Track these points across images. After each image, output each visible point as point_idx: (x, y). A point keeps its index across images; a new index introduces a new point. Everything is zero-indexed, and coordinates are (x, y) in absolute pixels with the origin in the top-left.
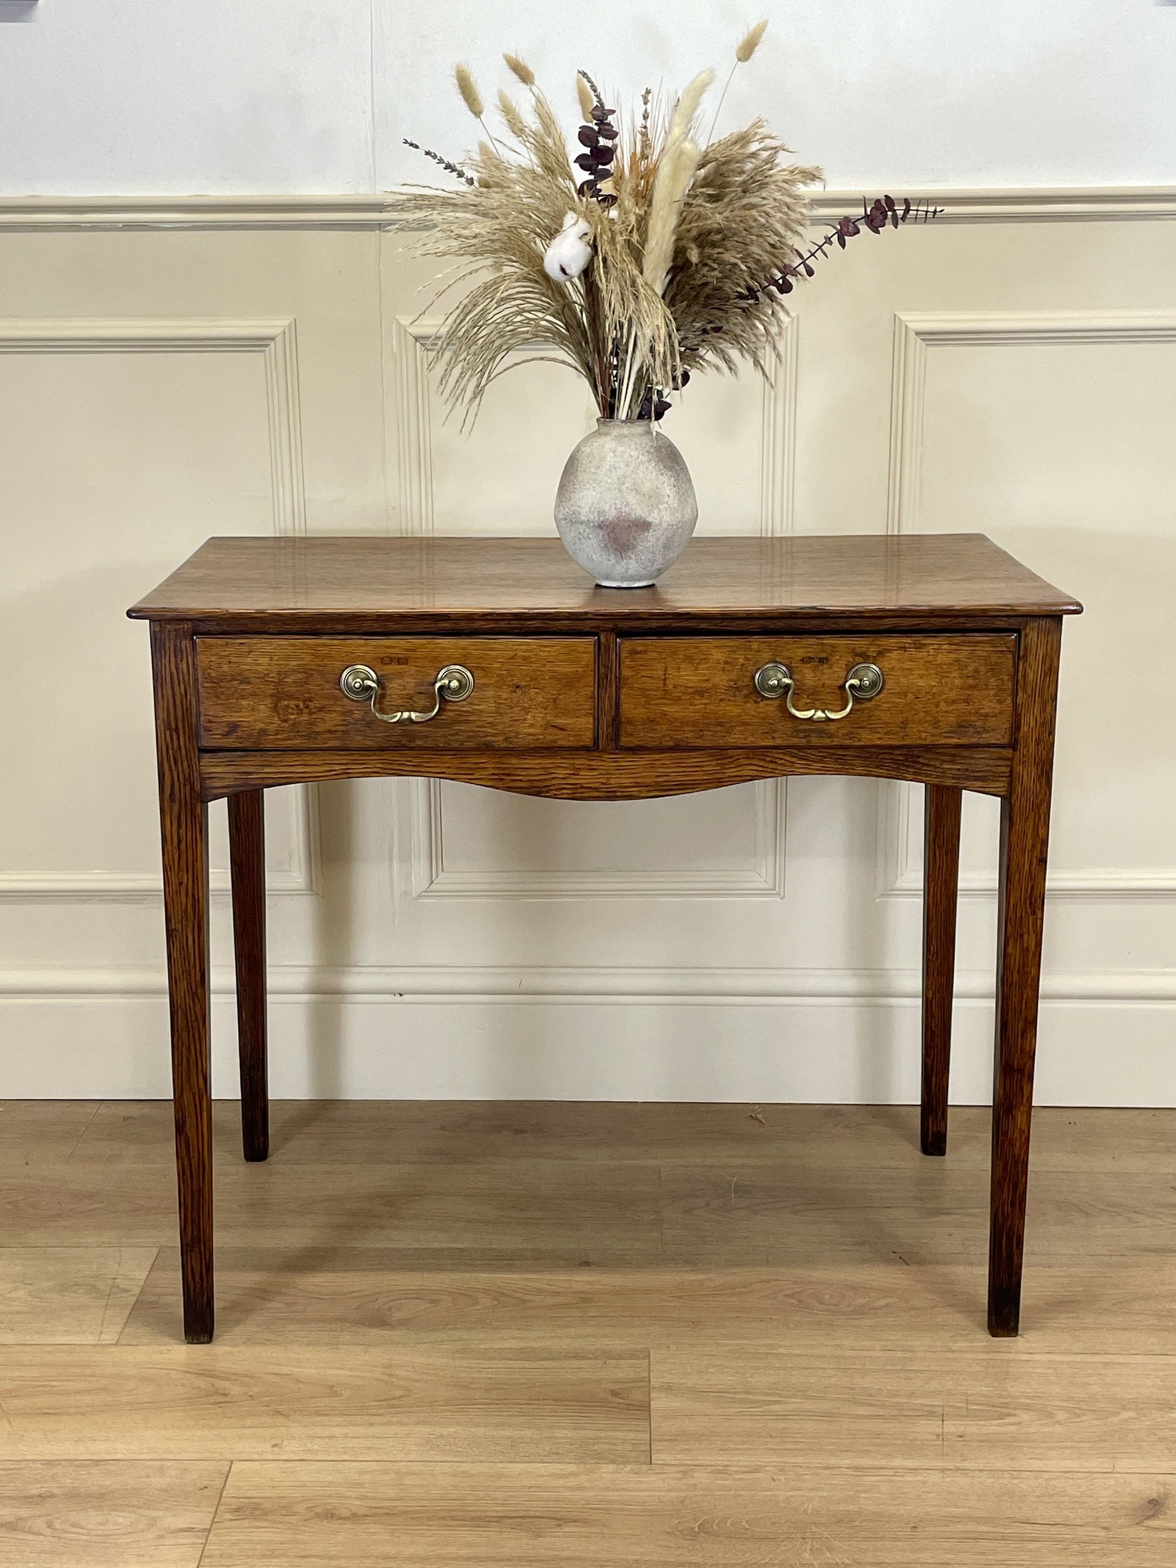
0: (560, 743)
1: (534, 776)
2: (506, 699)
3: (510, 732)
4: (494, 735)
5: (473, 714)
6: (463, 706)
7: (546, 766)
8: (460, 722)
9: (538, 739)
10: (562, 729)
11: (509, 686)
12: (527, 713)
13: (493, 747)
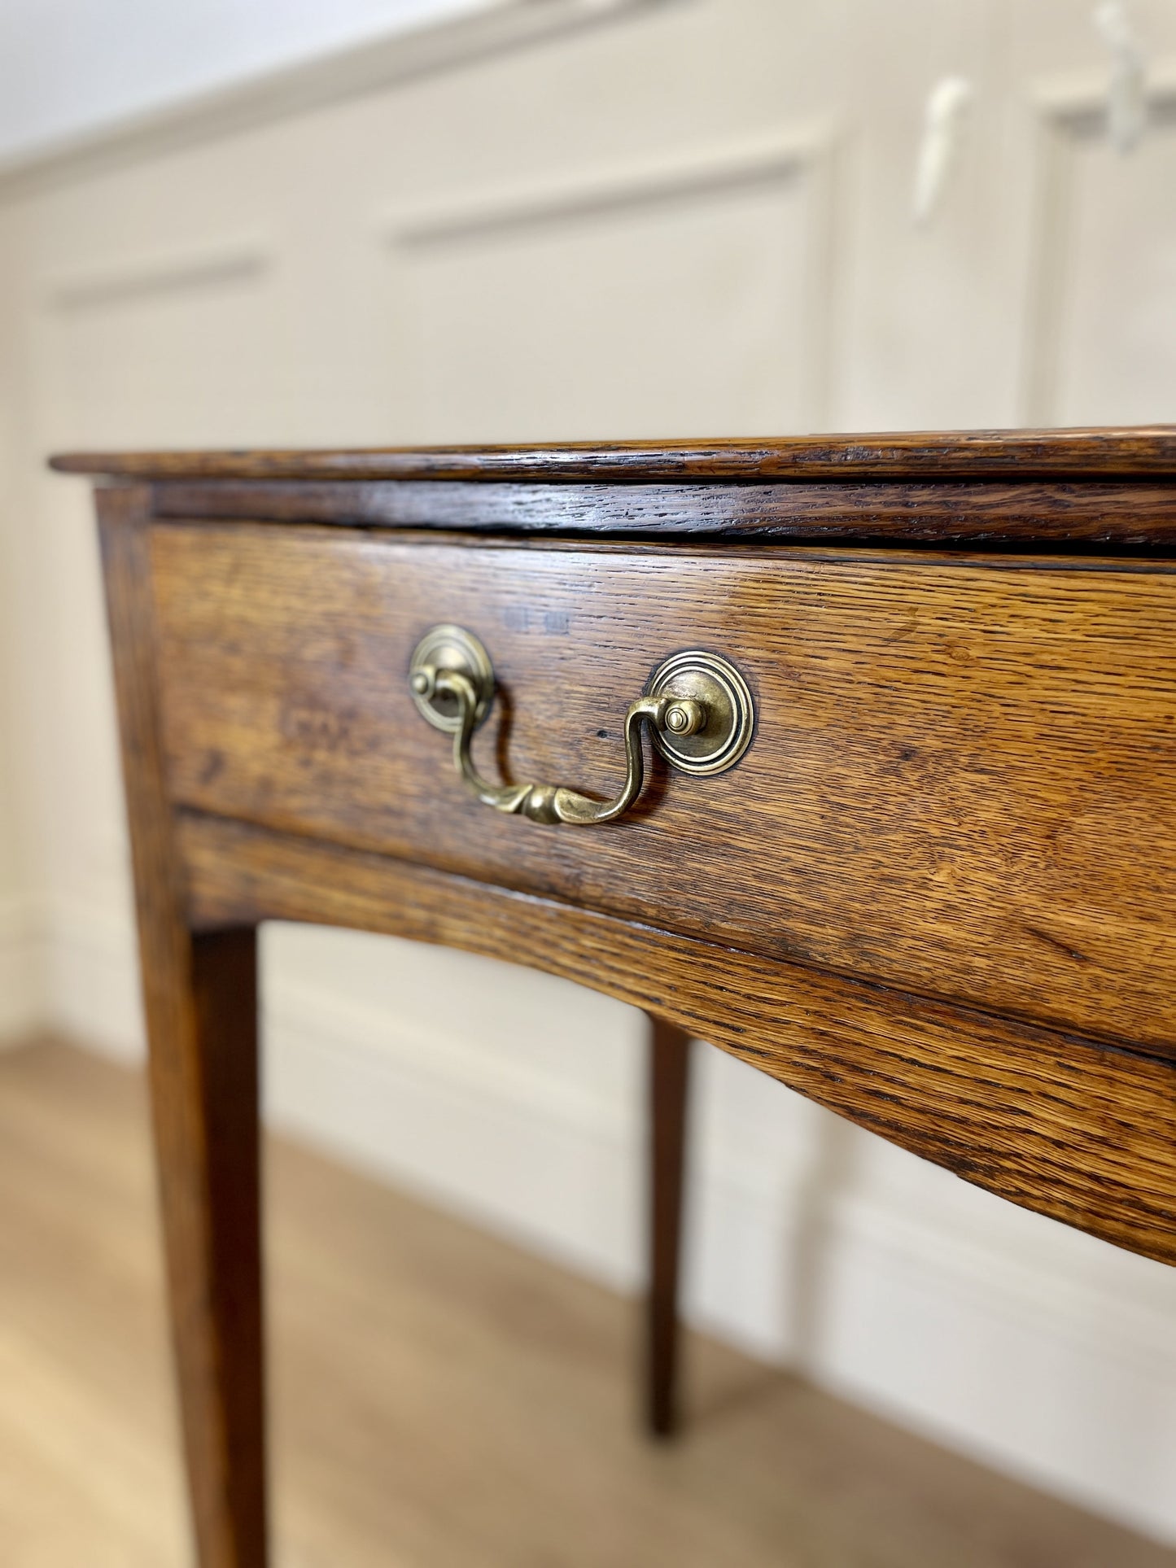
0: (1058, 1005)
1: (941, 1097)
2: (863, 795)
3: (868, 916)
4: (812, 918)
5: (748, 827)
6: (715, 796)
7: (991, 1076)
8: (705, 848)
9: (968, 970)
10: (1069, 951)
11: (875, 746)
12: (934, 861)
13: (807, 956)
